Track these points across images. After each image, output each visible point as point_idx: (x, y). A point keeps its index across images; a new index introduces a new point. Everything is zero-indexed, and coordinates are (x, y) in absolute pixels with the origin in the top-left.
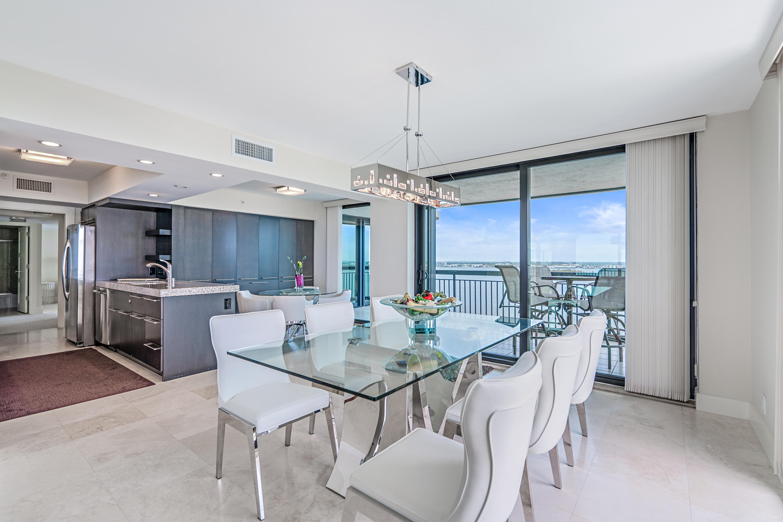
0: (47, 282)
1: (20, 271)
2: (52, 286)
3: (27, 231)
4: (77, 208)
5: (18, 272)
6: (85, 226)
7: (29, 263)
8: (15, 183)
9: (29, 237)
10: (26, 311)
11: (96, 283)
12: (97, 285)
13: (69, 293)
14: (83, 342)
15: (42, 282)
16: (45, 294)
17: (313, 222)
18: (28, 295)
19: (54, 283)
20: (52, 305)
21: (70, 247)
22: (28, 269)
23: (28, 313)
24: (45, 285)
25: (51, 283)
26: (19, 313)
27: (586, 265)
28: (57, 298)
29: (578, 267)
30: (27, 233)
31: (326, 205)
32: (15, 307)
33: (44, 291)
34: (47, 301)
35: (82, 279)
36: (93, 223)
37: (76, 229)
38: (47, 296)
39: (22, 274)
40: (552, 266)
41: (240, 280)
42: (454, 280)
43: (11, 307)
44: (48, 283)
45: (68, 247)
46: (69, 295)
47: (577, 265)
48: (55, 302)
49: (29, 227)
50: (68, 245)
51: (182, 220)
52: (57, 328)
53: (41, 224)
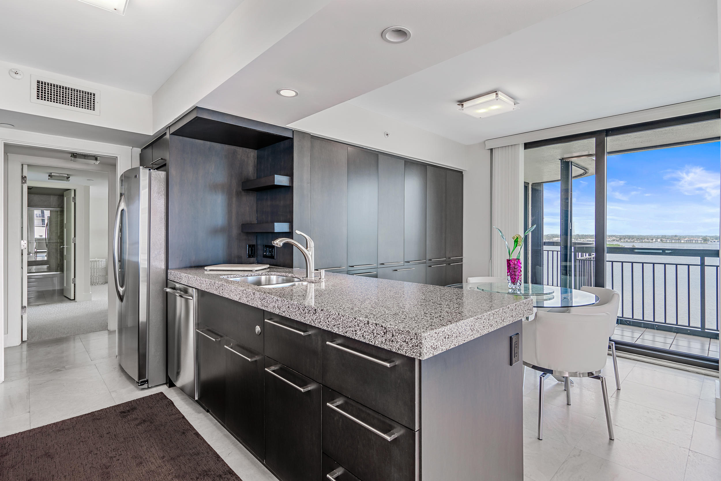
0: (98, 258)
1: (66, 245)
2: (102, 263)
3: (73, 195)
4: (134, 148)
5: (64, 248)
6: (150, 170)
7: (75, 237)
8: (33, 88)
9: (75, 203)
10: (72, 298)
11: (169, 274)
12: (170, 277)
13: (124, 288)
14: (147, 381)
15: (91, 259)
16: (95, 272)
17: (460, 173)
18: (75, 277)
19: (104, 260)
20: (102, 285)
21: (126, 209)
22: (75, 244)
23: (74, 299)
24: (95, 262)
25: (100, 260)
26: (65, 298)
27: (625, 239)
28: (107, 276)
29: (615, 240)
30: (73, 197)
31: (489, 145)
32: (61, 288)
33: (94, 269)
34: (98, 281)
35: (146, 266)
36: (162, 166)
37: (136, 176)
38: (98, 275)
39: (68, 249)
40: (584, 240)
41: (383, 266)
42: (703, 265)
43: (59, 288)
44: (99, 260)
45: (123, 210)
46: (124, 292)
47: (614, 238)
48: (106, 282)
49: (75, 190)
50: (123, 206)
51: (307, 161)
52: (107, 332)
53: (89, 186)
